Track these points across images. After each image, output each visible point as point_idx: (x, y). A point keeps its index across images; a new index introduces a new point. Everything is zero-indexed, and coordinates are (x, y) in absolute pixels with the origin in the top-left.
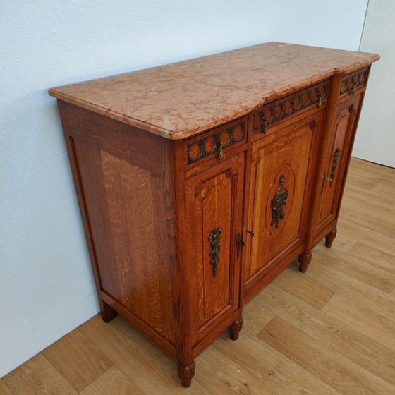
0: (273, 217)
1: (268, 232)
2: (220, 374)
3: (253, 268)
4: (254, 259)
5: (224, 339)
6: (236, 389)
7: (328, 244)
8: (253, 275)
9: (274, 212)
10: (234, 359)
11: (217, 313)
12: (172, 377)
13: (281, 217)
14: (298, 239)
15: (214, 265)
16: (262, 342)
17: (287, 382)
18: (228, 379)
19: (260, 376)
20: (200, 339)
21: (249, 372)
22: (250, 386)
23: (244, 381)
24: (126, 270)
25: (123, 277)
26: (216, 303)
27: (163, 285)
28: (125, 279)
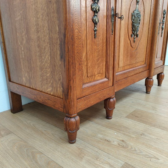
0: (133, 29)
1: (129, 41)
2: (100, 136)
3: (121, 64)
4: (121, 57)
5: (101, 119)
6: (116, 143)
7: (159, 84)
8: (120, 71)
9: (133, 26)
10: (111, 128)
11: (97, 80)
12: (60, 138)
13: (137, 36)
14: (145, 65)
15: (95, 23)
16: (130, 120)
17: (157, 139)
18: (108, 138)
19: (134, 136)
20: (84, 95)
21: (124, 134)
22: (126, 141)
23: (121, 139)
24: (24, 42)
25: (23, 52)
26: (96, 67)
27: (51, 31)
28: (24, 53)
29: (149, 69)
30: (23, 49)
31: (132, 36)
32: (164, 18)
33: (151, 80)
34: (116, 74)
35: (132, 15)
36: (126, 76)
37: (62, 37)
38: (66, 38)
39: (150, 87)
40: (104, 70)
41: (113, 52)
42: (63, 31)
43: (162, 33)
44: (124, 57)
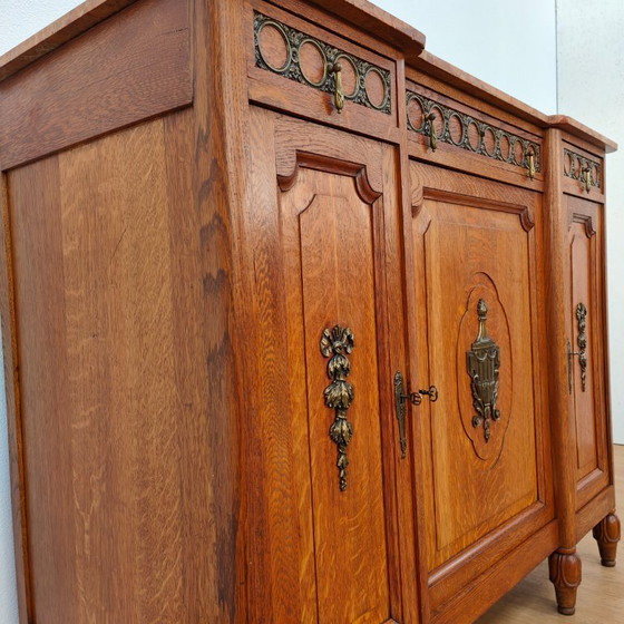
0: (475, 400)
1: (468, 443)
3: (446, 536)
4: (444, 509)
8: (447, 562)
9: (475, 389)
13: (494, 416)
14: (540, 505)
15: (340, 443)
24: (96, 504)
25: (87, 537)
26: (353, 592)
27: (189, 494)
28: (91, 540)
29: (556, 518)
30: (87, 525)
31: (474, 423)
32: (581, 330)
33: (571, 558)
34: (431, 580)
35: (468, 360)
36: (469, 574)
37: (226, 526)
38: (239, 534)
39: (573, 590)
40: (383, 590)
41: (410, 518)
42: (228, 509)
43: (583, 379)
44: (453, 506)
